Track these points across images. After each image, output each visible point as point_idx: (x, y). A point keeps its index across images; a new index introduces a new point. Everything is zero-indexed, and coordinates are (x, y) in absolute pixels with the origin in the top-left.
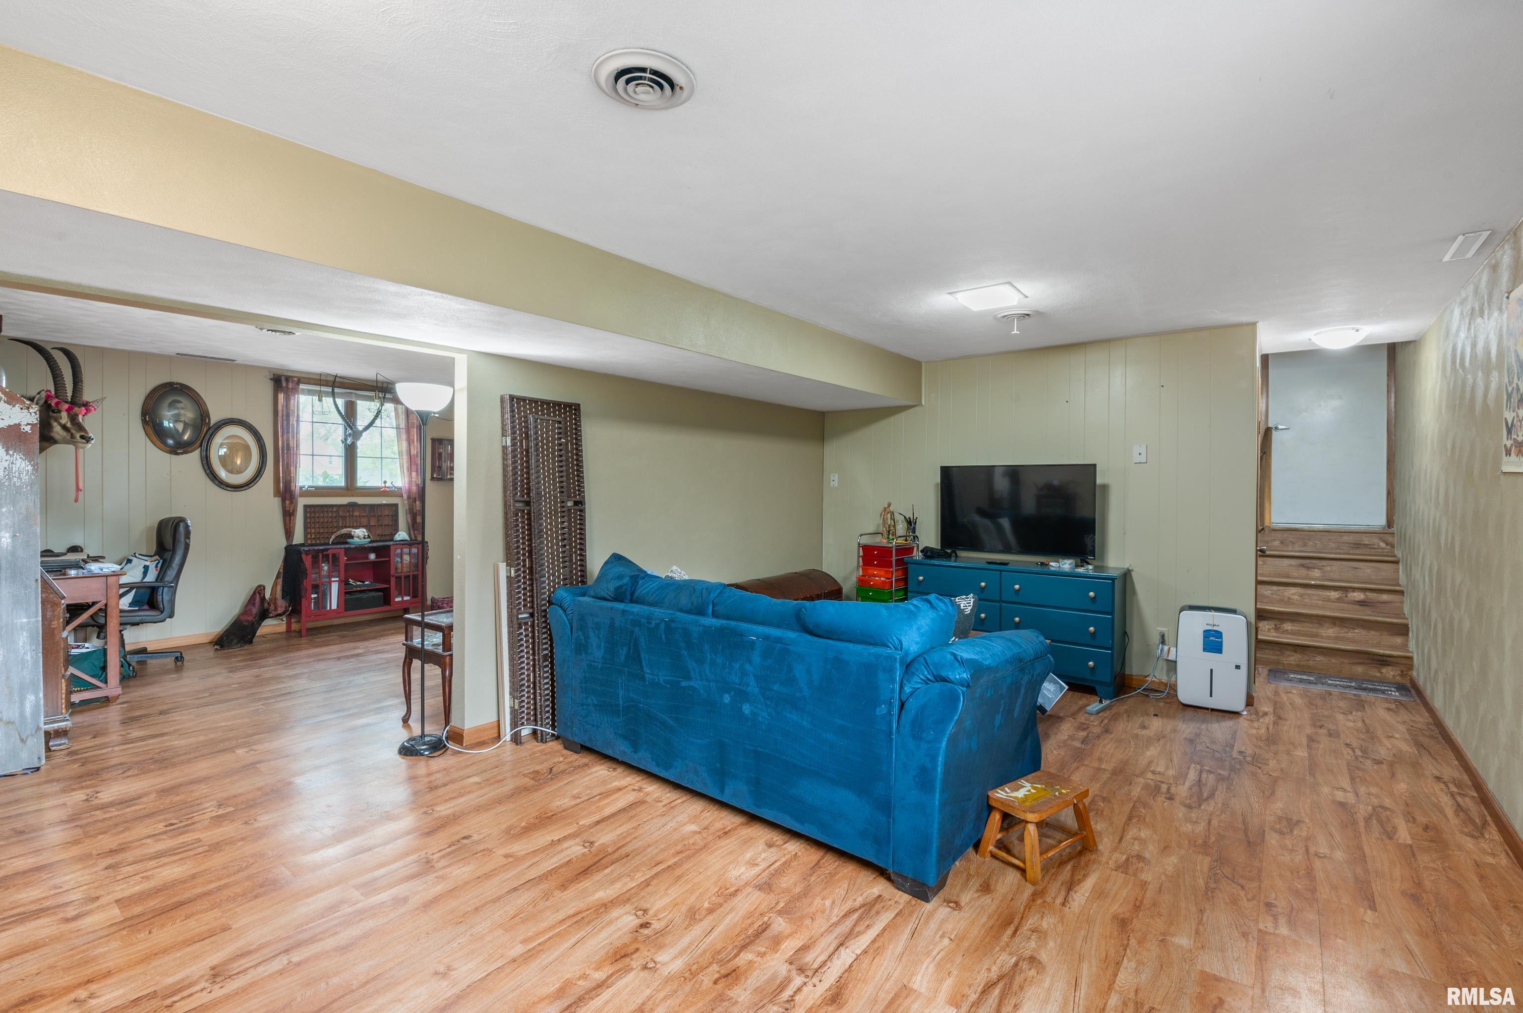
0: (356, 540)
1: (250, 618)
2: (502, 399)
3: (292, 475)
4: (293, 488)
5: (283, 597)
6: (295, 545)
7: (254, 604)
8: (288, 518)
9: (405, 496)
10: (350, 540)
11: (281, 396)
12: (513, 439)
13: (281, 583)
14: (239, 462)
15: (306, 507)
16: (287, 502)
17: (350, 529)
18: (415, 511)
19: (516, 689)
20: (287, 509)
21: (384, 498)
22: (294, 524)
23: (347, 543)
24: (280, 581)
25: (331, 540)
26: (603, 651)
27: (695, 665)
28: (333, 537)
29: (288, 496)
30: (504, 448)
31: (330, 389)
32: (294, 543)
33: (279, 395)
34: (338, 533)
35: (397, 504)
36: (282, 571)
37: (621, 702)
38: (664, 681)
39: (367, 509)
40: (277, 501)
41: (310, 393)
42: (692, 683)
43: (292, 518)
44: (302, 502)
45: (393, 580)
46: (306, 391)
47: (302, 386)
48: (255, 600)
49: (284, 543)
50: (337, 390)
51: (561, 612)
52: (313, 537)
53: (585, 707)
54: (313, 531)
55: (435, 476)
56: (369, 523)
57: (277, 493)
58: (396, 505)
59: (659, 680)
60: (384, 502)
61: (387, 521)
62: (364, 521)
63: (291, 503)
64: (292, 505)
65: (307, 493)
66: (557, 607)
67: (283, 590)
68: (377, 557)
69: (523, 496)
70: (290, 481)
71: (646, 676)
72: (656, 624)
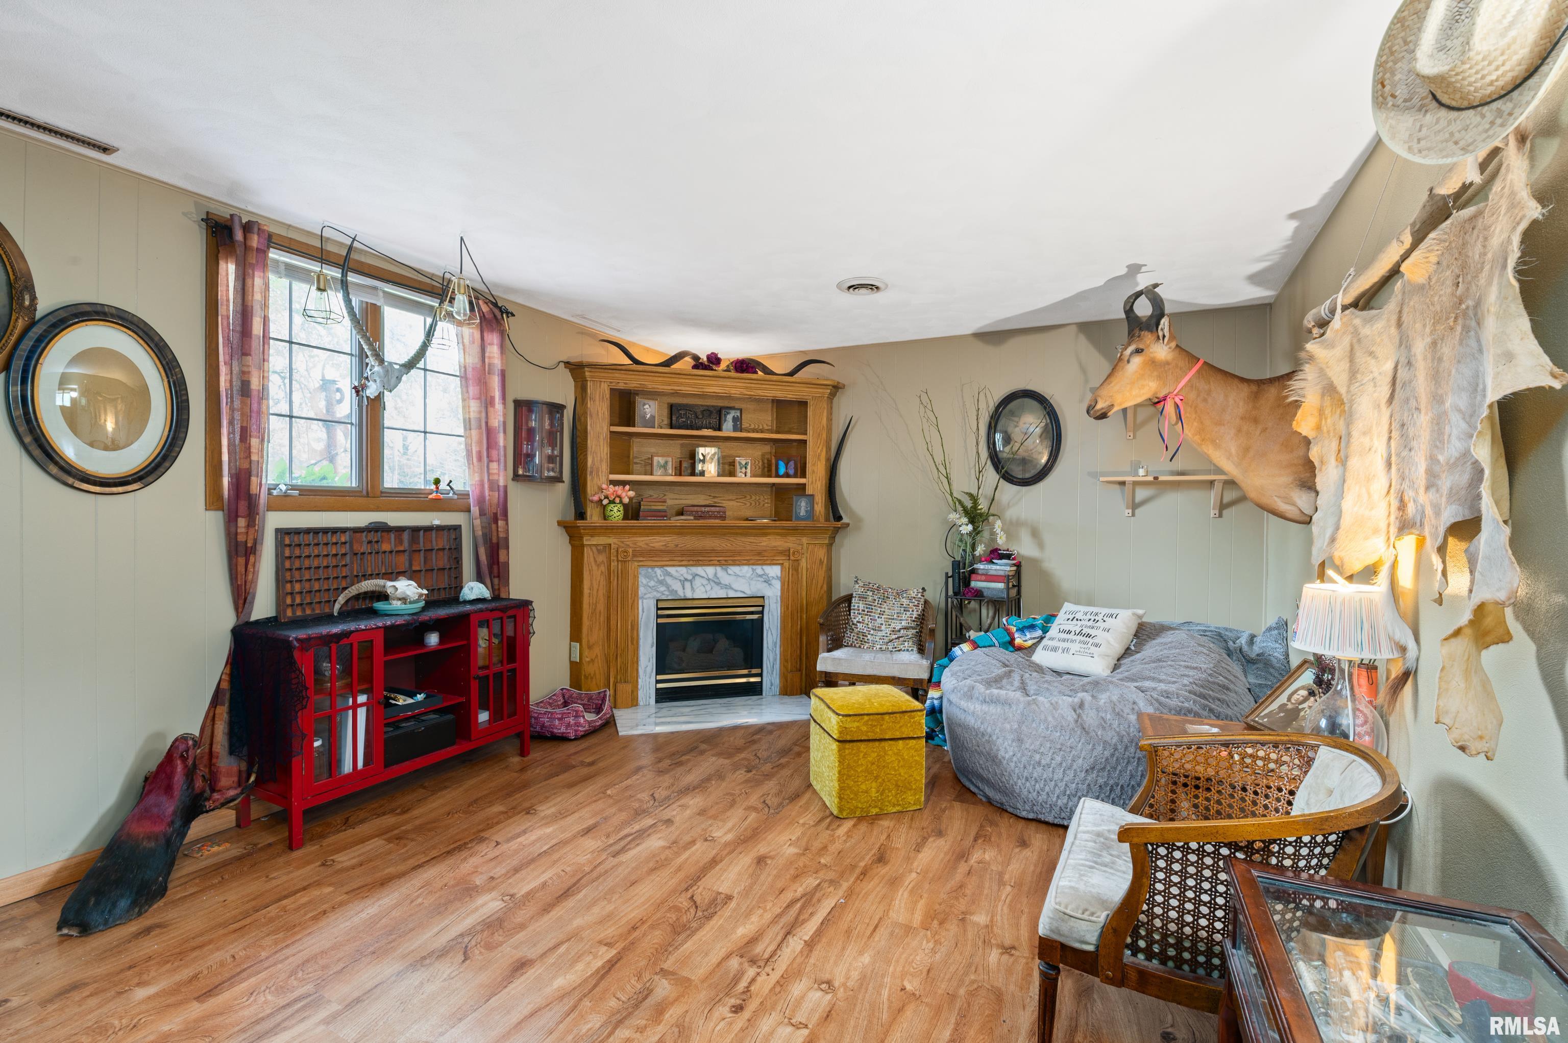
0: (396, 605)
1: (159, 829)
3: (254, 458)
4: (254, 489)
5: (232, 751)
6: (257, 622)
7: (168, 789)
8: (241, 561)
9: (475, 510)
10: (380, 606)
11: (229, 270)
13: (225, 716)
14: (110, 426)
15: (281, 533)
16: (242, 522)
17: (381, 582)
18: (494, 540)
20: (241, 538)
21: (435, 514)
22: (256, 573)
23: (374, 613)
24: (223, 711)
25: (337, 606)
28: (342, 599)
29: (243, 506)
31: (336, 273)
32: (254, 618)
33: (222, 265)
34: (354, 590)
35: (460, 526)
36: (225, 685)
39: (406, 536)
40: (214, 522)
41: (292, 272)
43: (252, 559)
44: (274, 521)
45: (475, 686)
46: (282, 267)
47: (273, 254)
48: (170, 777)
49: (227, 619)
50: (352, 278)
52: (298, 601)
54: (297, 587)
55: (520, 472)
56: (411, 565)
57: (213, 499)
58: (457, 528)
60: (437, 522)
61: (442, 561)
62: (402, 561)
63: (251, 524)
64: (251, 531)
65: (283, 503)
67: (232, 734)
68: (442, 640)
70: (249, 473)
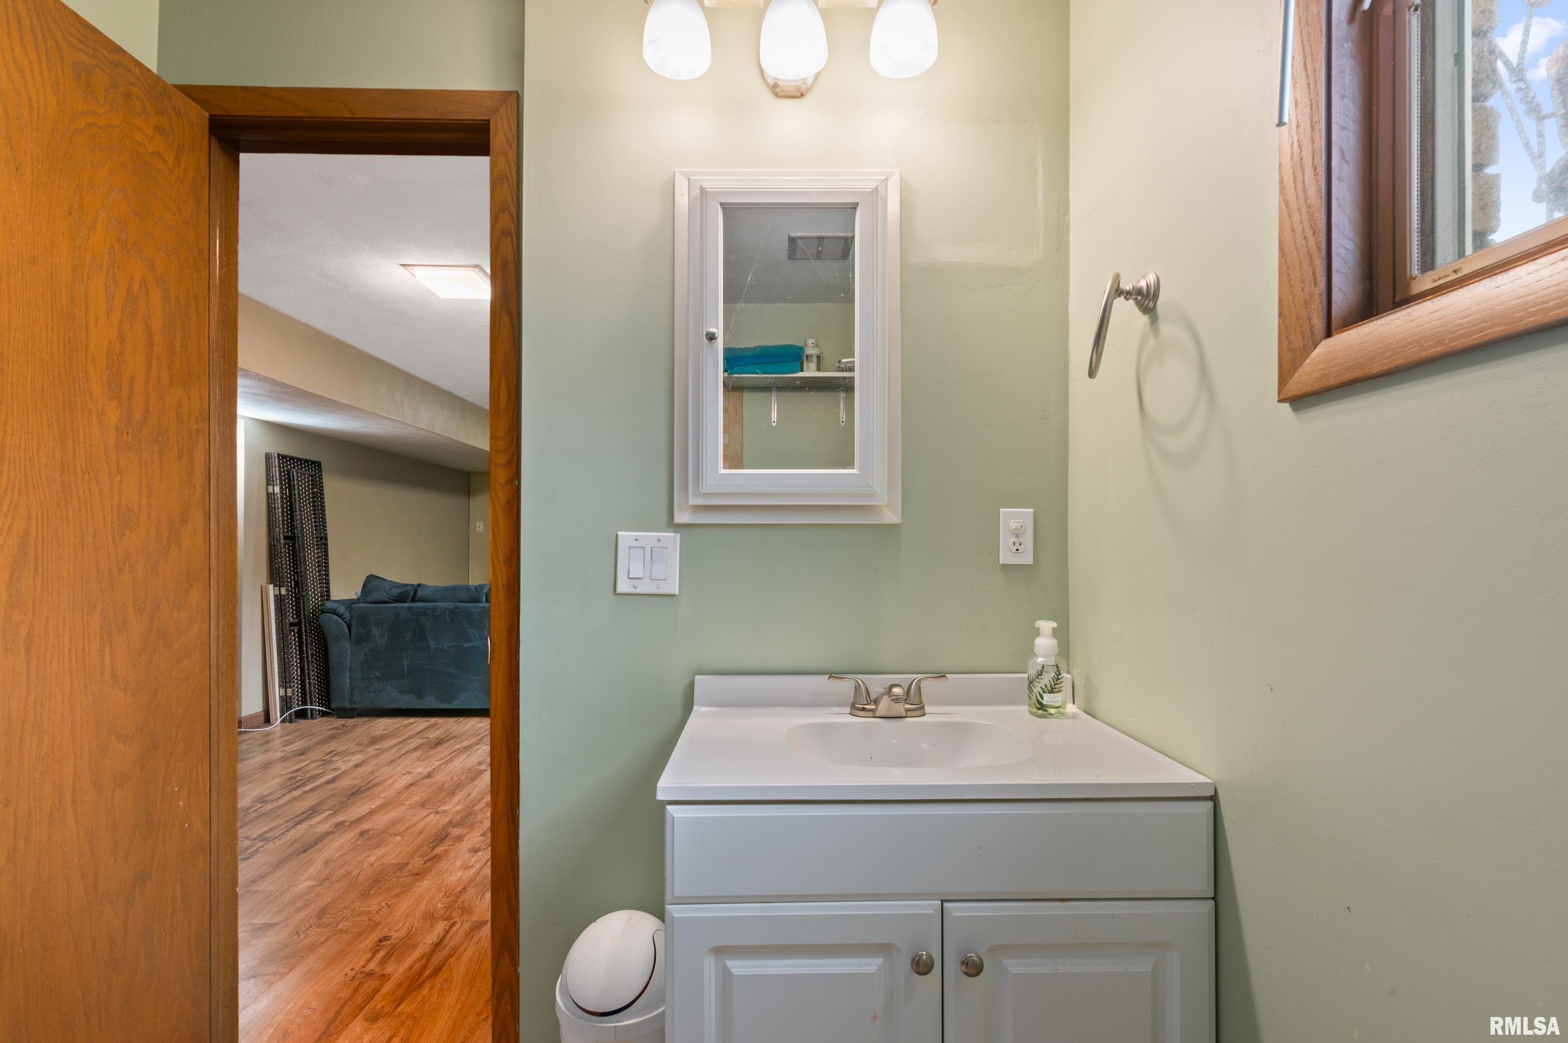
2: (268, 457)
12: (281, 488)
19: (285, 682)
26: (386, 637)
27: (476, 632)
30: (270, 497)
37: (406, 669)
38: (448, 647)
42: (474, 644)
51: (336, 617)
53: (366, 681)
59: (443, 647)
66: (331, 615)
69: (288, 533)
71: (431, 646)
72: (441, 612)
